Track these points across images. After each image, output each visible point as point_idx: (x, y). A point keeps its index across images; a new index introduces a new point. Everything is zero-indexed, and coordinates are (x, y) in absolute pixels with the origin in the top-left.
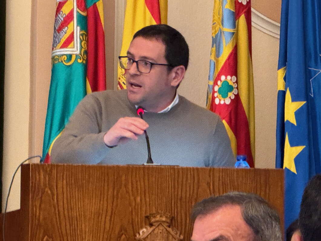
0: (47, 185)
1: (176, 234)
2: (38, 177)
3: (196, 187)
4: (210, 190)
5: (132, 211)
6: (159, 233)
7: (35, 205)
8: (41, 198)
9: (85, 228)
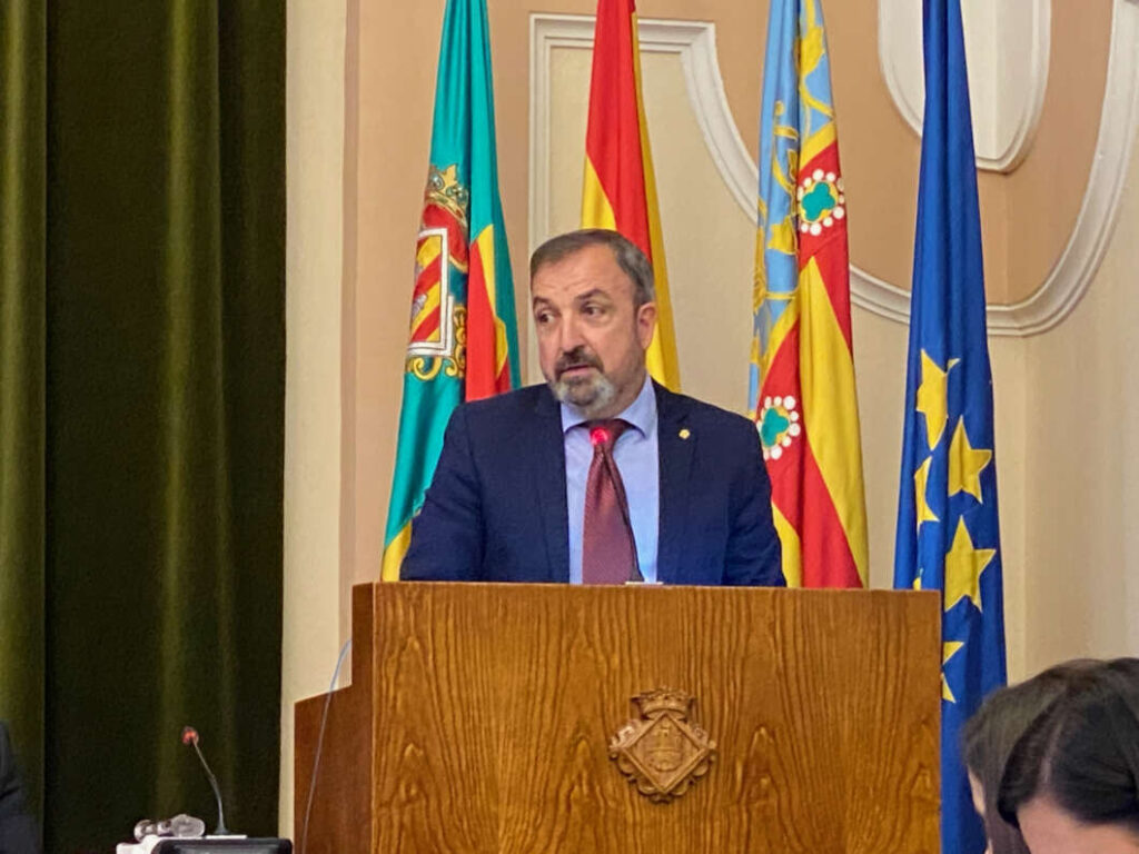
0: (412, 631)
1: (700, 738)
2: (390, 612)
4: (775, 638)
5: (601, 688)
6: (663, 736)
7: (386, 675)
8: (399, 659)
9: (498, 726)
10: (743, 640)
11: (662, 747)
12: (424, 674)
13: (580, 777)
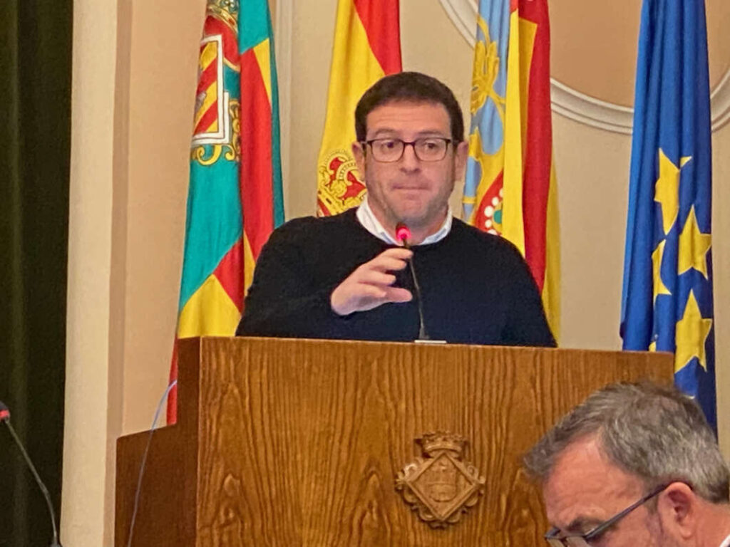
0: (233, 379)
1: (473, 473)
3: (509, 385)
4: (535, 391)
5: (390, 430)
6: (441, 472)
7: (210, 415)
8: (221, 402)
9: (303, 461)
10: (508, 393)
11: (441, 482)
12: (241, 416)
13: (370, 506)
